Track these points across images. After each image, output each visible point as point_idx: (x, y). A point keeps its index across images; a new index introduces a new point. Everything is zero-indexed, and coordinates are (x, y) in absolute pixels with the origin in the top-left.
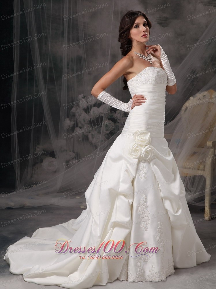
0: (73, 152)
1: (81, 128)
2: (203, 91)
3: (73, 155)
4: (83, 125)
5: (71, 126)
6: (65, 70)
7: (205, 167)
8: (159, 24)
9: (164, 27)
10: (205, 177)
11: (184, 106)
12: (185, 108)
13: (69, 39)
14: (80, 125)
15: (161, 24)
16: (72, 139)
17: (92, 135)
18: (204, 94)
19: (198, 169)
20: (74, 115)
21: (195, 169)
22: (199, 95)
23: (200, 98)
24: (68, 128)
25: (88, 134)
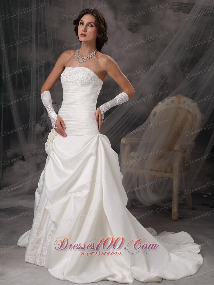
2: (172, 96)
5: (41, 131)
7: (172, 169)
8: (129, 30)
9: (134, 32)
10: (172, 179)
11: (152, 111)
12: (154, 113)
15: (131, 30)
18: (173, 99)
19: (166, 172)
21: (162, 171)
22: (168, 100)
23: (168, 103)
24: (39, 133)
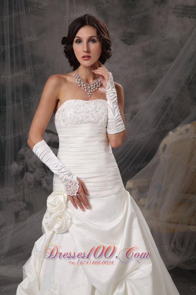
0: (24, 201)
1: (32, 172)
2: (186, 124)
3: (24, 205)
4: (34, 169)
5: (19, 171)
6: (9, 102)
11: (162, 143)
13: (12, 64)
14: (31, 169)
16: (22, 187)
17: (46, 180)
18: (187, 128)
20: (23, 158)
22: (181, 129)
23: (181, 133)
24: (16, 173)
25: (41, 179)
